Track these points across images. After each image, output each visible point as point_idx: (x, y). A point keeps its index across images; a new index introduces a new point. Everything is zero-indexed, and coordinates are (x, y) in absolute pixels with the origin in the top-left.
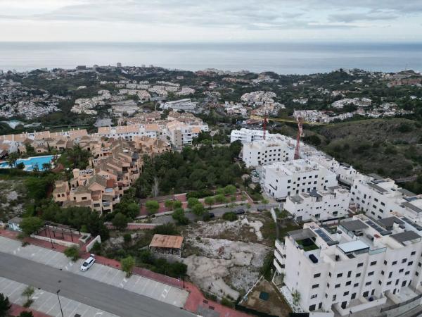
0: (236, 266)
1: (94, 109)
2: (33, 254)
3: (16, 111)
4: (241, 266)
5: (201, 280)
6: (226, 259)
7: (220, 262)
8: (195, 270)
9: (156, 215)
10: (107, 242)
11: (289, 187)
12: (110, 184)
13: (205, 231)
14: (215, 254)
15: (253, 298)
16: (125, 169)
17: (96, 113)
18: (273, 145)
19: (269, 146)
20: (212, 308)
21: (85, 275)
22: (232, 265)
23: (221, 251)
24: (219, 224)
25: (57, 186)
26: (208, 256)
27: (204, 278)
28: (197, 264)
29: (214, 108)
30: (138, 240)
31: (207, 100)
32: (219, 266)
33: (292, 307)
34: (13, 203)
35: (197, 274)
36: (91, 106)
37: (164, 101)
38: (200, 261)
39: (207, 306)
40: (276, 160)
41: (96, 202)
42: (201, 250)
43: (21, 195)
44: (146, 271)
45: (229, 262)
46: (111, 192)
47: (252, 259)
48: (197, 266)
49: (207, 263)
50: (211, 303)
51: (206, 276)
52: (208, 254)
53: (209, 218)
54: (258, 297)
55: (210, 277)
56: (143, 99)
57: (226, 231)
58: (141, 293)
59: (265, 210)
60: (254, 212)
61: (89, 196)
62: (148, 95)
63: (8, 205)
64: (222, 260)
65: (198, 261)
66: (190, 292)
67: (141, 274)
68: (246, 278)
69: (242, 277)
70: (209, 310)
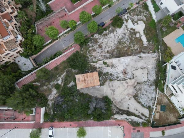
0: (138, 83)
5: (120, 102)
6: (130, 79)
7: (127, 83)
8: (114, 94)
13: (103, 46)
15: (157, 112)
20: (138, 131)
22: (136, 84)
24: (112, 35)
26: (118, 79)
27: (122, 100)
28: (113, 89)
32: (127, 86)
33: (179, 110)
35: (116, 98)
38: (114, 86)
39: (136, 131)
42: (111, 75)
45: (133, 81)
47: (148, 74)
48: (114, 91)
49: (119, 87)
50: (137, 129)
51: (122, 98)
52: (117, 77)
54: (160, 110)
57: (120, 43)
64: (128, 81)
65: (113, 86)
68: (148, 94)
69: (145, 92)
70: (138, 133)
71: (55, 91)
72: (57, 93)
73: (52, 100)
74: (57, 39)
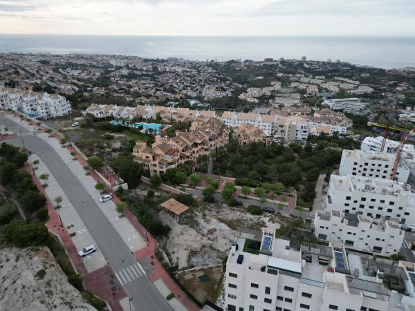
0: (211, 247)
1: (258, 98)
2: (86, 182)
3: (200, 92)
4: (215, 250)
5: (174, 244)
6: (209, 239)
7: (202, 239)
8: (178, 236)
9: (197, 187)
10: (133, 190)
11: (346, 205)
12: (171, 152)
14: (205, 231)
15: (193, 275)
16: (196, 145)
17: (257, 101)
18: (379, 159)
19: (374, 158)
20: (153, 264)
21: (99, 205)
22: (209, 246)
23: (211, 231)
24: (239, 213)
25: (137, 144)
26: (199, 231)
27: (178, 244)
28: (184, 232)
29: (385, 112)
30: (160, 198)
31: (382, 102)
32: (198, 241)
34: (114, 150)
35: (176, 239)
36: (257, 95)
37: (329, 98)
38: (188, 232)
39: (151, 260)
40: (374, 176)
41: (155, 163)
42: (198, 224)
43: (123, 146)
44: (135, 218)
45: (209, 242)
46: (169, 159)
48: (182, 234)
49: (191, 235)
50: (155, 260)
51: (181, 243)
52: (200, 230)
53: (235, 204)
54: (198, 276)
55: (182, 245)
56: (310, 94)
57: (238, 221)
58: (118, 230)
59: (300, 218)
60: (287, 215)
61: (151, 157)
62: (317, 90)
63: (110, 150)
64: (205, 238)
65: (186, 231)
66: (148, 245)
67: (130, 219)
68: (208, 260)
69: (207, 257)
70: (149, 264)
71: (145, 193)
72: (145, 196)
73: (136, 194)
74: (194, 188)
